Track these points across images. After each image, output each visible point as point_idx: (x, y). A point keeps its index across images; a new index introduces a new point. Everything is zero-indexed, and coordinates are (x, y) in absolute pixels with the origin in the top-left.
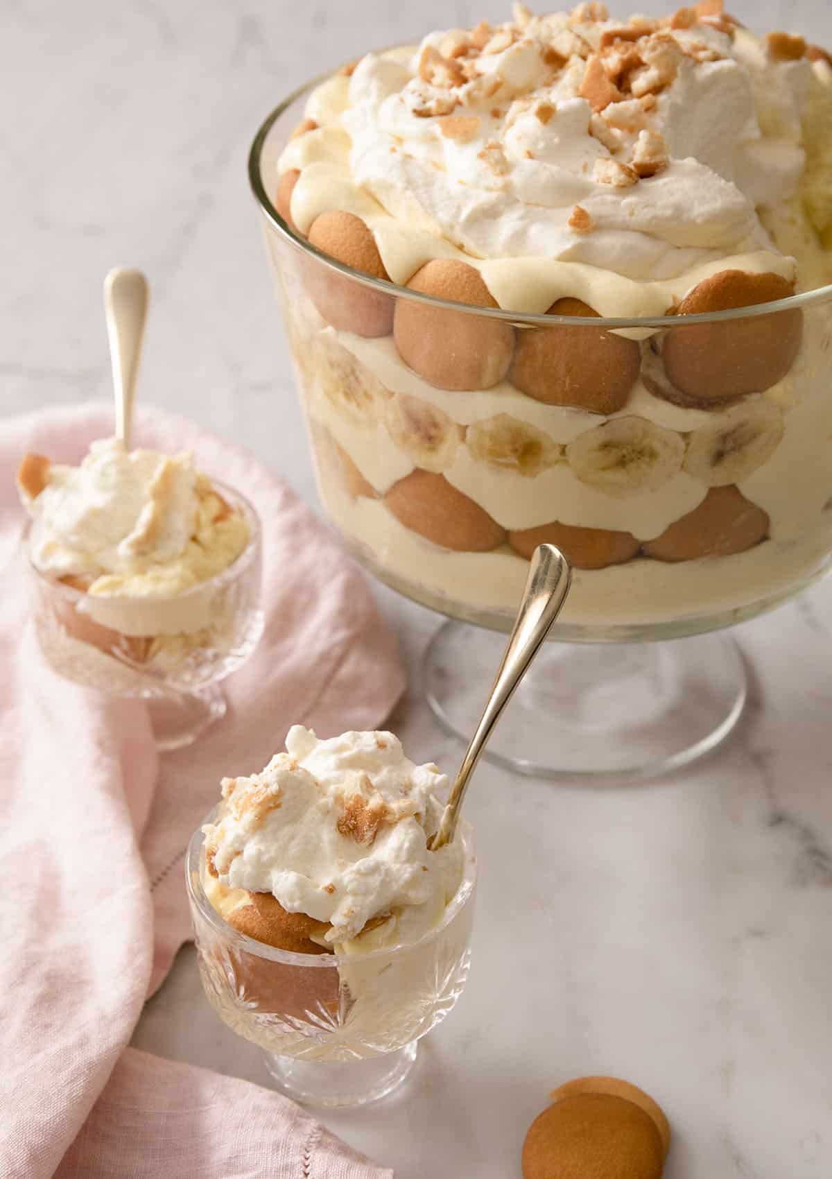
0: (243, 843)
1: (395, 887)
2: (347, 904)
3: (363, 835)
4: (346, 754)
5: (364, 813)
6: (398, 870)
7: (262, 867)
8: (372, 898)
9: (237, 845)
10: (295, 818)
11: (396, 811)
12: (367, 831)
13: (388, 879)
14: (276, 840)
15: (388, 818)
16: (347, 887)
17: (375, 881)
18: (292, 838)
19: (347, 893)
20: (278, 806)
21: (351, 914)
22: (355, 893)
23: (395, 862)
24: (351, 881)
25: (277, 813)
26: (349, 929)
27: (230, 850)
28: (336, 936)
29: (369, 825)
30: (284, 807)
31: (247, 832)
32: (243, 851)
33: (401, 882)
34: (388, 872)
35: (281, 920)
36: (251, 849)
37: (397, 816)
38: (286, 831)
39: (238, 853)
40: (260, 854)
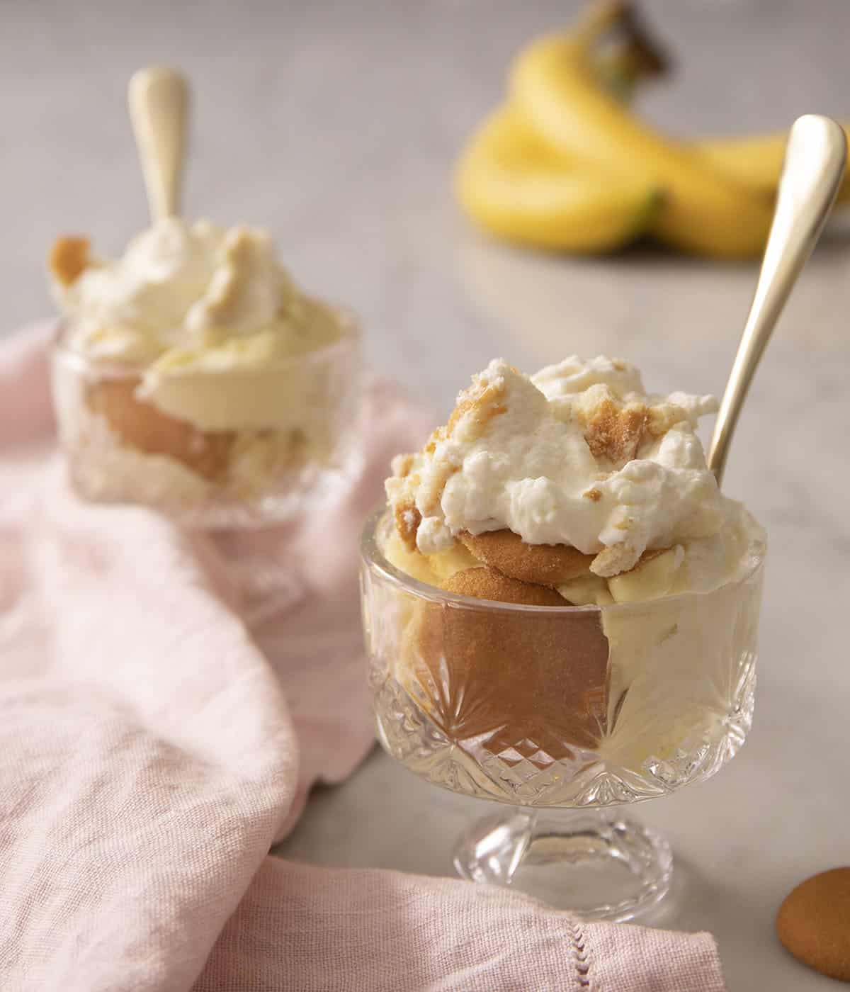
0: (461, 456)
1: (682, 494)
2: (620, 513)
3: (622, 449)
4: (574, 377)
5: (621, 419)
6: (684, 475)
7: (493, 481)
8: (652, 508)
9: (451, 459)
10: (527, 430)
11: (664, 414)
12: (627, 440)
13: (671, 484)
14: (507, 451)
15: (654, 424)
16: (616, 494)
17: (655, 486)
18: (527, 449)
19: (617, 503)
20: (503, 410)
21: (629, 524)
22: (629, 502)
23: (677, 467)
24: (621, 485)
25: (503, 418)
26: (627, 546)
27: (444, 465)
28: (608, 561)
29: (630, 432)
30: (511, 411)
31: (465, 441)
32: (461, 466)
33: (690, 488)
34: (669, 475)
35: (521, 560)
36: (473, 460)
37: (666, 421)
38: (517, 442)
39: (455, 469)
40: (487, 463)
